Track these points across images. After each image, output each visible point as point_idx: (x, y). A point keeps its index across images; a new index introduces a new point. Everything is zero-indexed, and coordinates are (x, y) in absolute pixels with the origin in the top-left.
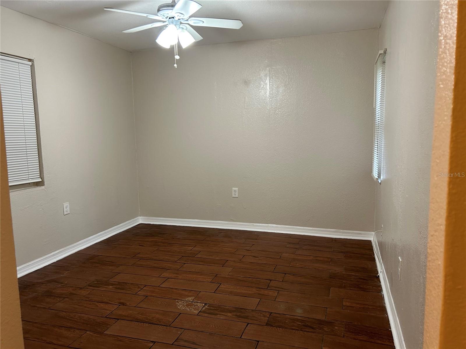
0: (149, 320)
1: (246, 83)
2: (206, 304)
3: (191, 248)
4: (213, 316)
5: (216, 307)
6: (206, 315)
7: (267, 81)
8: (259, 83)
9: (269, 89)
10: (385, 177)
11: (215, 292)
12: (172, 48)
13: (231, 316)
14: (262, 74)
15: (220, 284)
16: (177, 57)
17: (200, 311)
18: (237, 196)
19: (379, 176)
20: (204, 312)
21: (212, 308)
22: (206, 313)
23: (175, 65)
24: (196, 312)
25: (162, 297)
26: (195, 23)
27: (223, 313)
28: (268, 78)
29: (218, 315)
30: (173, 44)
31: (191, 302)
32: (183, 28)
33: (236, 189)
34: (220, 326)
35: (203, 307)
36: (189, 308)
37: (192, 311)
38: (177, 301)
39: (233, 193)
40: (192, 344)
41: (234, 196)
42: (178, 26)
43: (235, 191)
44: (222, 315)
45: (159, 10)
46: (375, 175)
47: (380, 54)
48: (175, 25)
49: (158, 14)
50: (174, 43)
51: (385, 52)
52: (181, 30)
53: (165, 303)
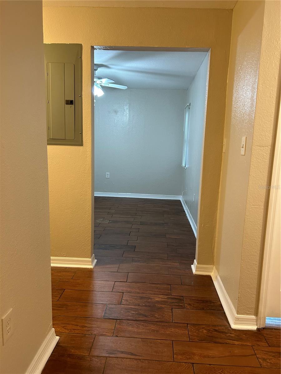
1: (116, 112)
8: (124, 113)
10: (188, 166)
18: (109, 177)
19: (186, 165)
33: (109, 173)
39: (107, 175)
41: (107, 177)
43: (108, 174)
46: (184, 165)
47: (188, 105)
51: (190, 105)
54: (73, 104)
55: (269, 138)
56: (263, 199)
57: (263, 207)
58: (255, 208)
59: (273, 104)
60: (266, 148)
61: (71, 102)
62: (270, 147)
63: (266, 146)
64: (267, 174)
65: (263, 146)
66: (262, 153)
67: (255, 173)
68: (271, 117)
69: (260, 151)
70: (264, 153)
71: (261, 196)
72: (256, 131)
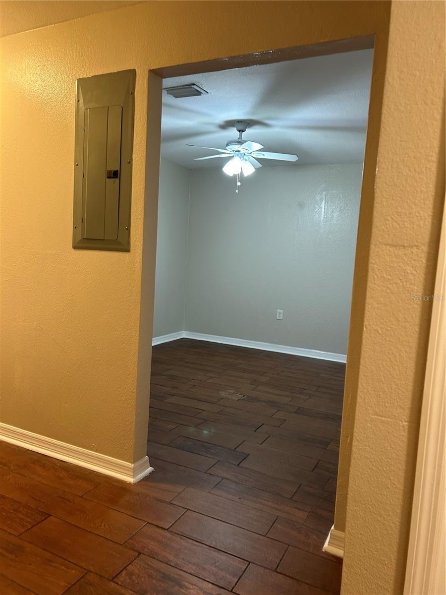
3: (232, 360)
4: (251, 403)
5: (253, 398)
6: (245, 401)
7: (323, 205)
8: (314, 207)
9: (323, 213)
11: (253, 390)
12: (235, 176)
13: (265, 404)
14: (318, 198)
15: (258, 386)
16: (239, 184)
17: (239, 399)
18: (281, 318)
21: (250, 398)
23: (237, 191)
24: (236, 399)
26: (256, 155)
28: (324, 202)
29: (254, 402)
30: (236, 173)
31: (232, 393)
32: (246, 160)
33: (282, 311)
34: (255, 409)
35: (242, 397)
36: (230, 396)
37: (232, 398)
38: (220, 391)
39: (278, 315)
41: (278, 318)
42: (242, 158)
43: (280, 313)
44: (258, 403)
45: (227, 145)
48: (240, 158)
49: (227, 148)
50: (238, 172)
52: (244, 161)
53: (210, 391)
54: (117, 177)
55: (422, 222)
56: (407, 402)
57: (407, 423)
58: (384, 422)
59: (435, 123)
60: (415, 250)
61: (115, 175)
62: (425, 248)
63: (411, 247)
64: (417, 329)
65: (404, 247)
66: (401, 264)
67: (382, 324)
68: (429, 161)
69: (394, 259)
70: (408, 267)
71: (401, 392)
72: (382, 201)
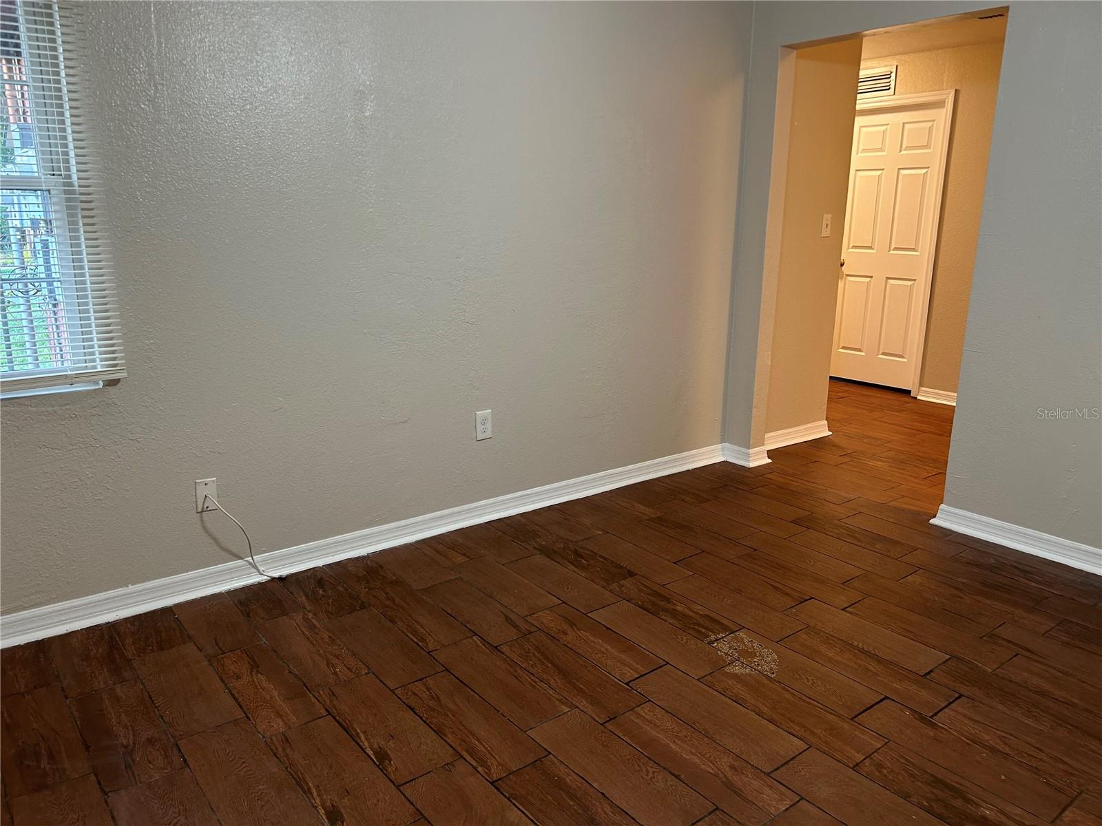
0: (849, 650)
2: (711, 643)
4: (713, 615)
5: (694, 629)
6: (725, 622)
11: (664, 663)
13: (679, 604)
15: (630, 684)
17: (732, 633)
20: (725, 628)
21: (703, 631)
22: (724, 624)
24: (741, 634)
25: (809, 700)
27: (691, 614)
29: (701, 615)
31: (739, 660)
34: (715, 596)
35: (720, 639)
36: (753, 647)
37: (750, 639)
38: (773, 673)
40: (780, 589)
44: (693, 612)
53: (806, 681)
